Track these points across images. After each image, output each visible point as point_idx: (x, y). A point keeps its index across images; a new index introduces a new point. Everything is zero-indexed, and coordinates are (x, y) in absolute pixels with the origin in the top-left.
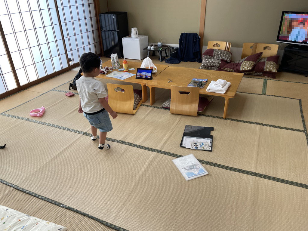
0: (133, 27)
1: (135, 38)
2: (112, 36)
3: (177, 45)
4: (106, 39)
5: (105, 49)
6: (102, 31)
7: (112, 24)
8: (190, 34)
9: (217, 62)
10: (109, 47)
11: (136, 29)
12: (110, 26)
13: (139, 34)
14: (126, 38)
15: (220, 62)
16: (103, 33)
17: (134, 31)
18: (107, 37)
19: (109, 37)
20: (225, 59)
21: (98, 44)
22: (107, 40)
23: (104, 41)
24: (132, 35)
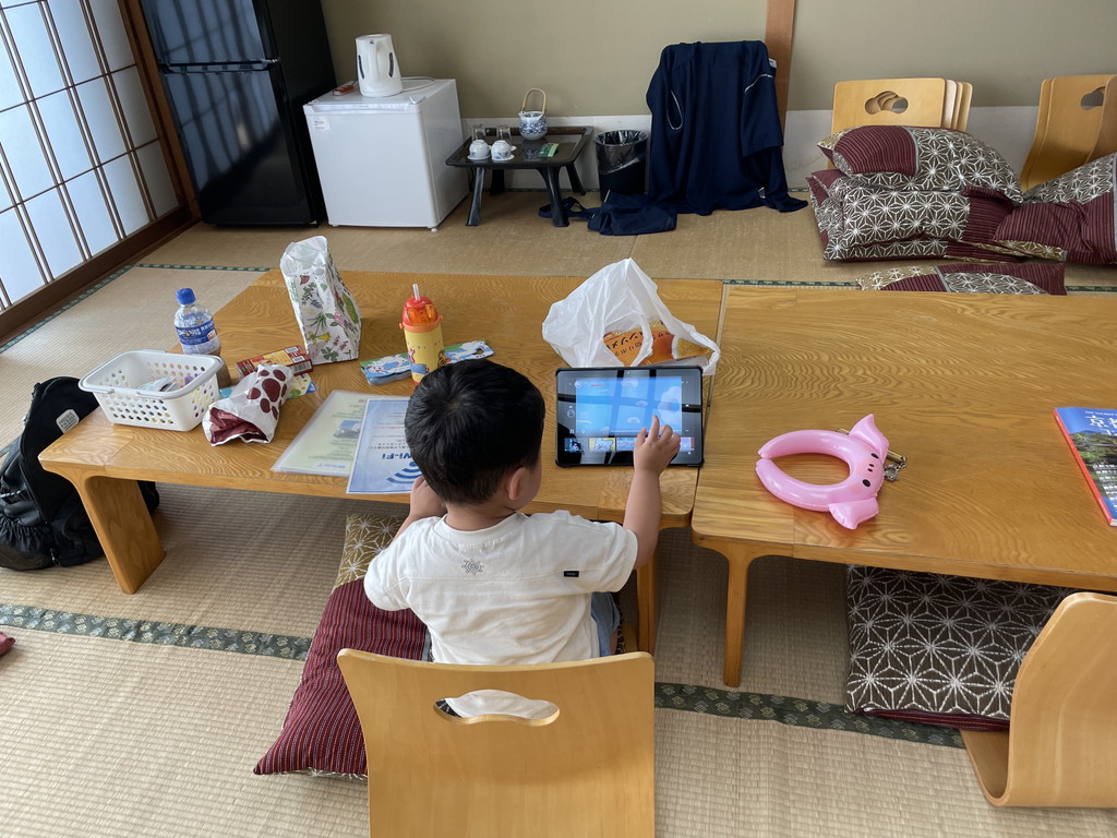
0: (363, 33)
1: (387, 98)
2: (234, 97)
3: (642, 122)
4: (197, 117)
5: (202, 178)
6: (164, 68)
7: (221, 27)
8: (718, 49)
9: (947, 207)
10: (223, 164)
11: (384, 40)
12: (216, 39)
13: (403, 74)
14: (327, 100)
15: (967, 208)
16: (175, 82)
17: (371, 54)
18: (203, 103)
19: (214, 106)
20: (994, 185)
21: (152, 157)
22: (208, 121)
23: (191, 132)
24: (367, 84)
